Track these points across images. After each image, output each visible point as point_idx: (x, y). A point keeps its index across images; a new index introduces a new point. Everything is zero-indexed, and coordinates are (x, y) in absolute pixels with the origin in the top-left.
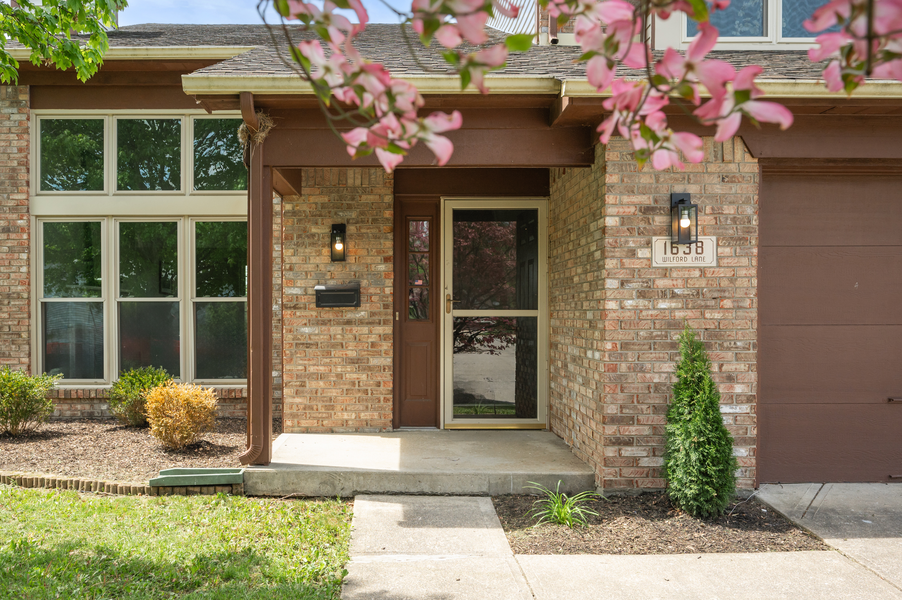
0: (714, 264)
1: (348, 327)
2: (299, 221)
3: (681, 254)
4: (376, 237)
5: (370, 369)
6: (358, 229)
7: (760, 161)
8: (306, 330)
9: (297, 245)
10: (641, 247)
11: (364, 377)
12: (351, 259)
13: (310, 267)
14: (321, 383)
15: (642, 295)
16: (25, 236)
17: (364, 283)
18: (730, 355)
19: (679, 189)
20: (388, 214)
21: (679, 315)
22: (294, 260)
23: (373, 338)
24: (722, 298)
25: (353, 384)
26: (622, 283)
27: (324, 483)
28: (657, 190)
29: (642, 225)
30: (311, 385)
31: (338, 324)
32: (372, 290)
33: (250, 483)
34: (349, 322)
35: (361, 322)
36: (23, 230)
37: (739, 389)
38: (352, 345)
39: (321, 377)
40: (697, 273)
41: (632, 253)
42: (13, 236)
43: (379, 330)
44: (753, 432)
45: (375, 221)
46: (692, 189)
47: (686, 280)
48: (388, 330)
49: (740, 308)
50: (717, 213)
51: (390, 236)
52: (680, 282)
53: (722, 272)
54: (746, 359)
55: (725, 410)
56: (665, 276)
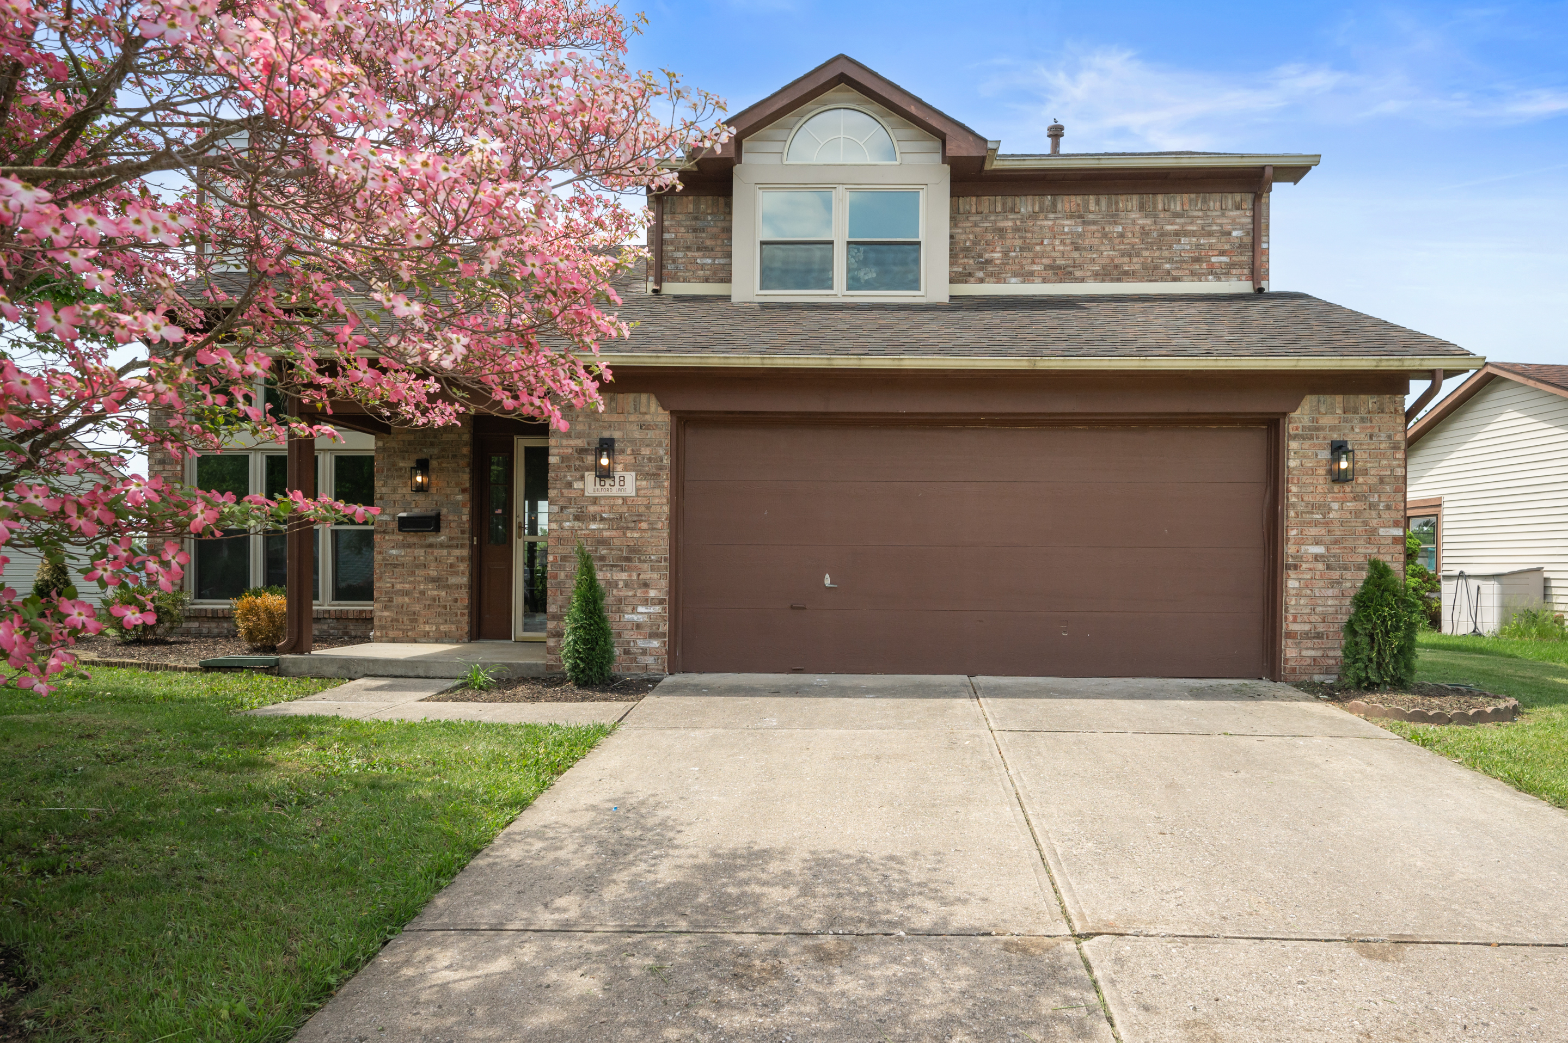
0: (634, 494)
1: (430, 550)
2: (389, 456)
3: (607, 486)
4: (455, 471)
5: (449, 587)
6: (440, 464)
7: (672, 412)
8: (394, 552)
9: (387, 477)
10: (577, 480)
11: (443, 594)
12: (433, 490)
13: (397, 497)
14: (407, 599)
15: (577, 518)
16: (179, 468)
17: (444, 511)
18: (644, 566)
19: (606, 434)
20: (466, 450)
21: (606, 534)
22: (384, 490)
23: (451, 560)
24: (641, 521)
25: (434, 600)
26: (562, 509)
27: (341, 667)
28: (589, 435)
29: (577, 463)
30: (398, 600)
31: (421, 546)
32: (451, 518)
33: (283, 666)
34: (431, 546)
35: (442, 546)
36: (177, 463)
37: (652, 593)
38: (433, 565)
39: (406, 593)
40: (620, 501)
41: (570, 485)
42: (168, 467)
43: (457, 552)
44: (665, 628)
45: (454, 456)
46: (617, 435)
47: (612, 507)
48: (465, 552)
49: (654, 529)
50: (635, 453)
51: (467, 470)
52: (607, 508)
53: (640, 501)
54: (659, 569)
55: (641, 609)
56: (595, 503)
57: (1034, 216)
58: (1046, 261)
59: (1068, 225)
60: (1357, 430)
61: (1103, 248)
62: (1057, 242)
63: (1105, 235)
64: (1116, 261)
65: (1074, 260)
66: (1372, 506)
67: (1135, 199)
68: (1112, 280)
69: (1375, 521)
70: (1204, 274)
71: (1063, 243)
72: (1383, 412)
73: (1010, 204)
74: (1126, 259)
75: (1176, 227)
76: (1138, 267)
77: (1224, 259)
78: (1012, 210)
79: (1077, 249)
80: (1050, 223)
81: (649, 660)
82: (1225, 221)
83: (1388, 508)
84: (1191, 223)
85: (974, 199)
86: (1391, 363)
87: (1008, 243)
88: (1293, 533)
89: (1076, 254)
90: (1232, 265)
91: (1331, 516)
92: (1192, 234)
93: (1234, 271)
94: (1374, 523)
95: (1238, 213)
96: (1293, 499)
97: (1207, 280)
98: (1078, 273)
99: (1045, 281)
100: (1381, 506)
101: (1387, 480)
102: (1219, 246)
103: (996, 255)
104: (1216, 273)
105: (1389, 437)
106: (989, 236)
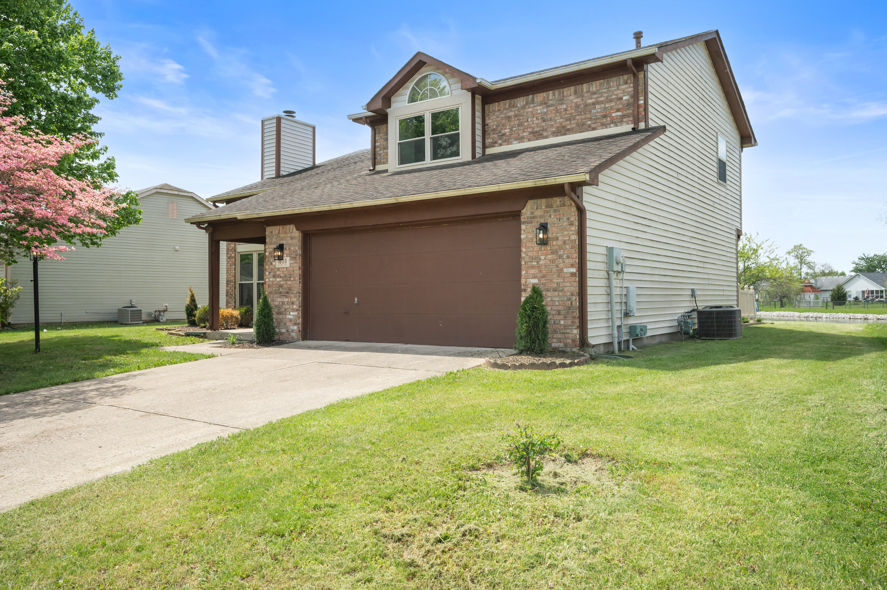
0: (289, 266)
3: (281, 263)
7: (302, 232)
10: (273, 261)
15: (274, 277)
18: (293, 295)
19: (281, 243)
21: (282, 283)
24: (291, 277)
26: (269, 273)
28: (277, 243)
29: (274, 254)
37: (295, 307)
40: (285, 269)
41: (271, 263)
44: (300, 321)
46: (284, 242)
47: (283, 271)
49: (295, 280)
50: (289, 250)
53: (291, 269)
55: (292, 313)
56: (278, 270)
57: (524, 107)
58: (530, 130)
59: (540, 109)
60: (552, 217)
61: (557, 118)
62: (535, 119)
63: (557, 111)
64: (563, 124)
65: (543, 126)
66: (561, 257)
67: (572, 88)
68: (562, 135)
69: (562, 265)
70: (608, 124)
71: (537, 119)
72: (564, 206)
73: (513, 103)
74: (568, 122)
75: (593, 100)
76: (574, 125)
77: (619, 113)
78: (514, 106)
79: (544, 121)
80: (531, 109)
81: (294, 334)
82: (619, 92)
83: (568, 257)
84: (601, 96)
85: (497, 103)
86: (541, 182)
87: (512, 123)
88: (523, 273)
89: (544, 124)
90: (623, 116)
91: (541, 263)
92: (602, 102)
93: (625, 120)
94: (561, 266)
95: (626, 86)
96: (523, 255)
97: (610, 127)
98: (545, 134)
99: (529, 140)
100: (565, 256)
101: (567, 242)
102: (616, 107)
103: (507, 131)
104: (615, 122)
105: (568, 219)
106: (504, 122)
